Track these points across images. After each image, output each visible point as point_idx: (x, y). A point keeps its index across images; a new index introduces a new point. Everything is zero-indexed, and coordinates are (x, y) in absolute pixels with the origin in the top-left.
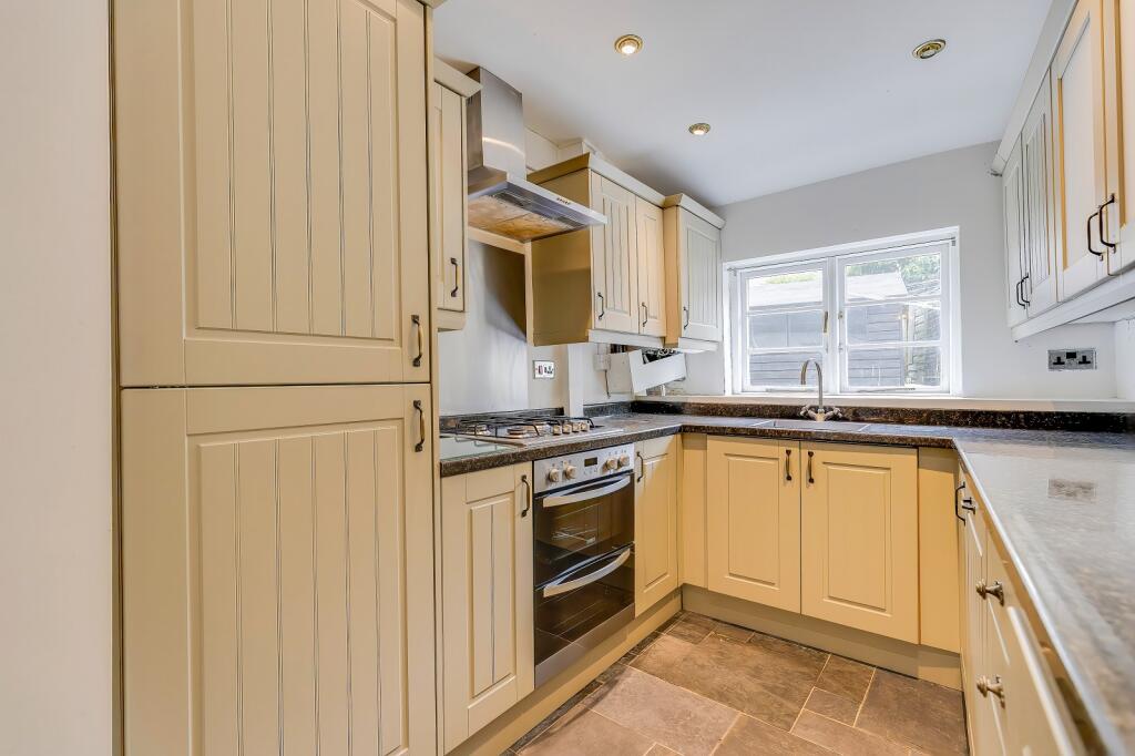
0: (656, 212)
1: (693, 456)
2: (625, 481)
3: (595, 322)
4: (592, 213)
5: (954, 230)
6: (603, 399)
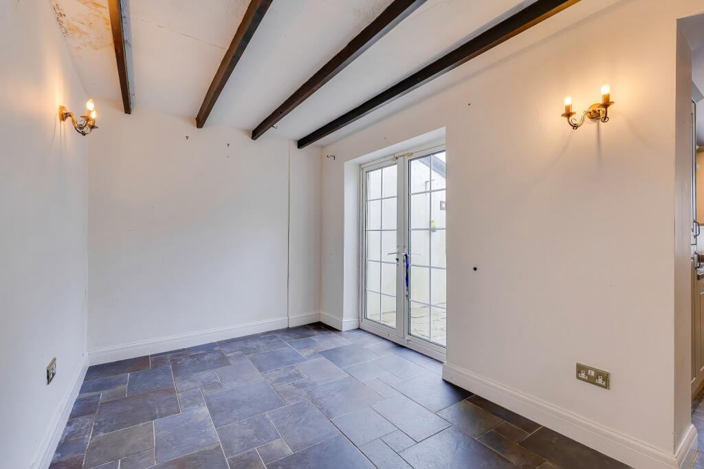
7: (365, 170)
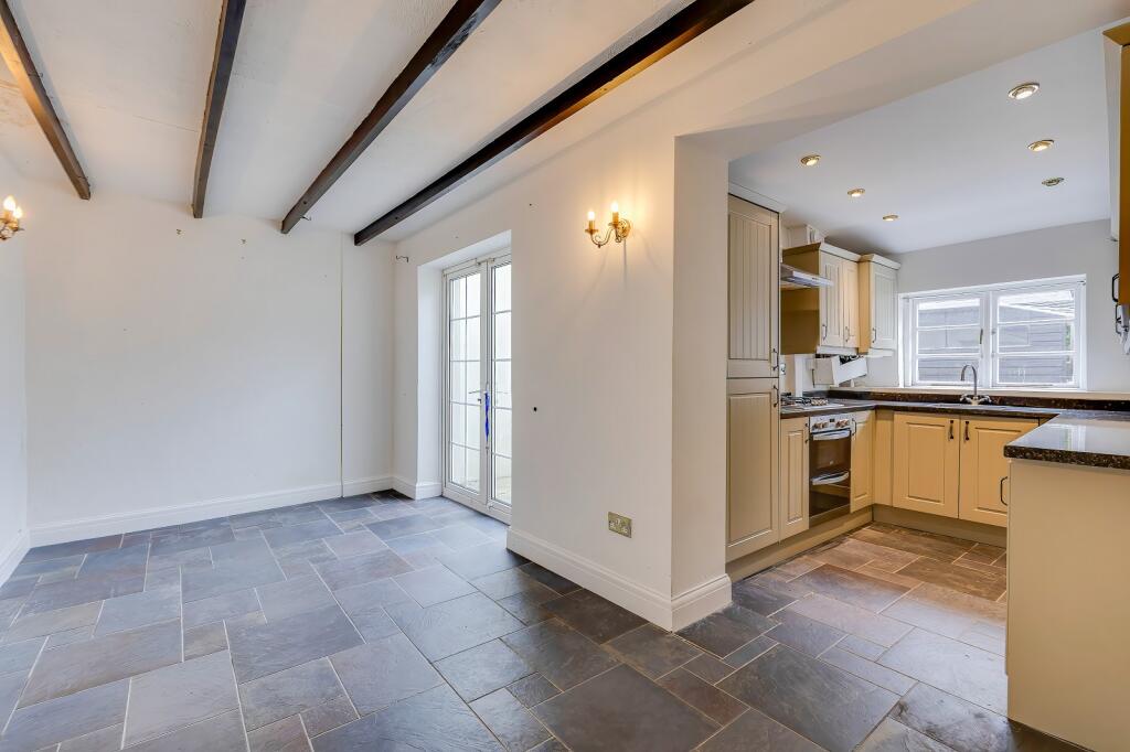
0: (853, 266)
1: (883, 424)
2: (846, 434)
3: (822, 342)
4: (820, 281)
5: (1083, 276)
6: (811, 389)
7: (449, 277)
